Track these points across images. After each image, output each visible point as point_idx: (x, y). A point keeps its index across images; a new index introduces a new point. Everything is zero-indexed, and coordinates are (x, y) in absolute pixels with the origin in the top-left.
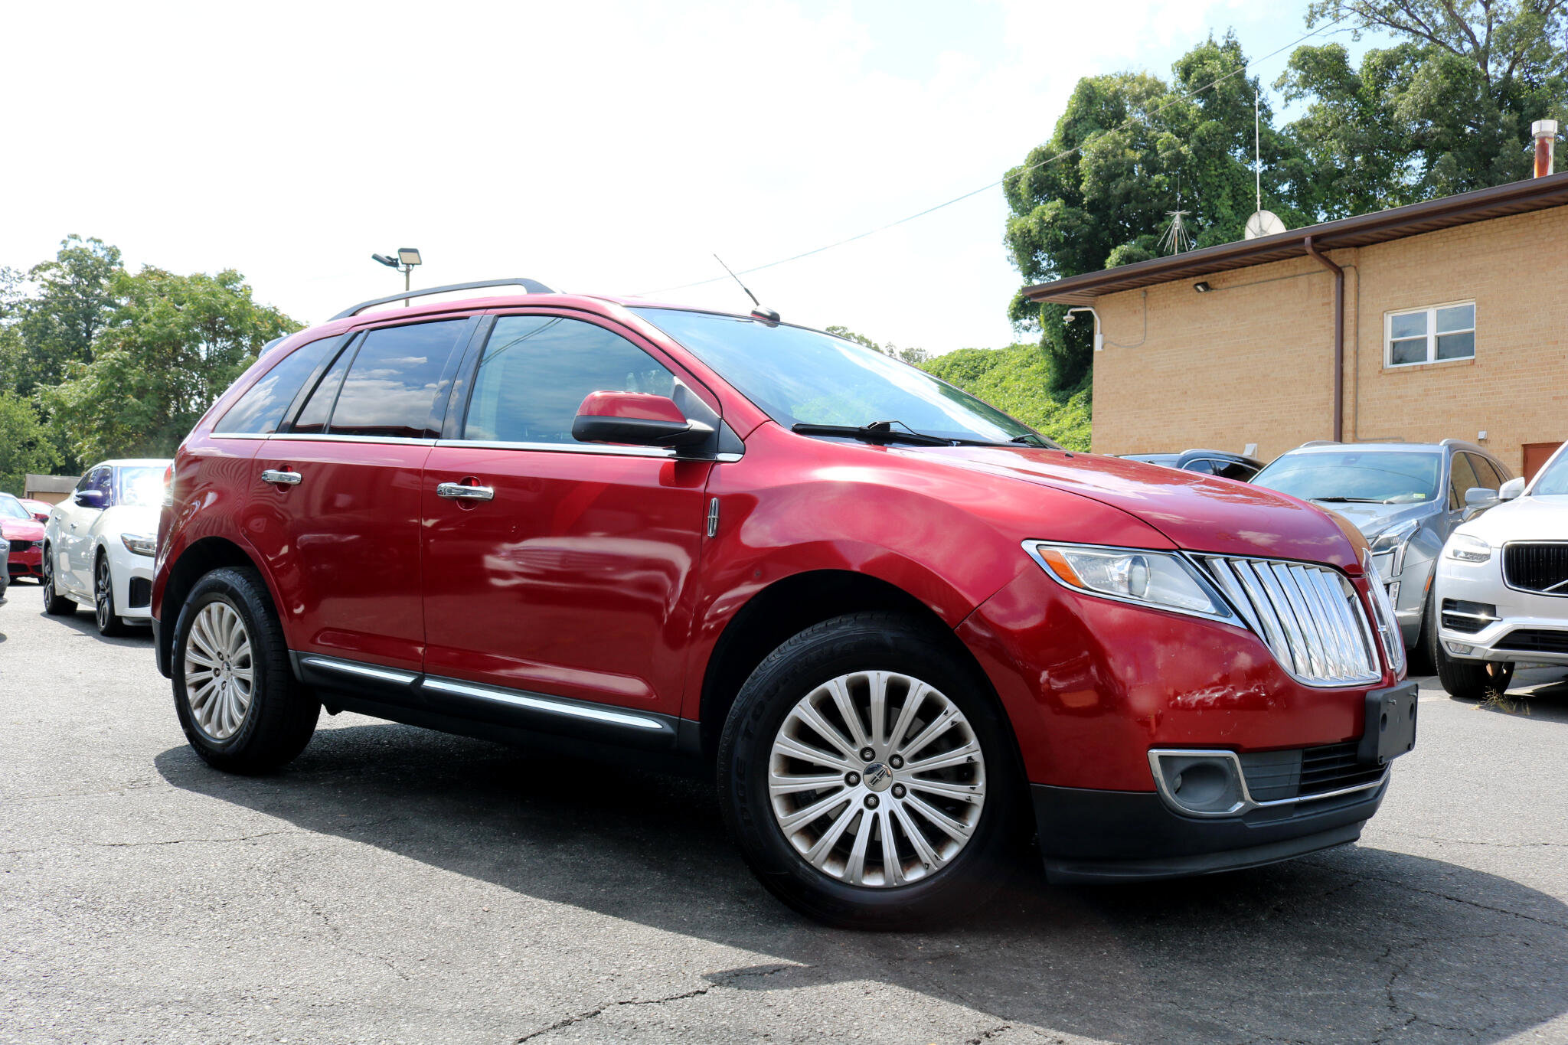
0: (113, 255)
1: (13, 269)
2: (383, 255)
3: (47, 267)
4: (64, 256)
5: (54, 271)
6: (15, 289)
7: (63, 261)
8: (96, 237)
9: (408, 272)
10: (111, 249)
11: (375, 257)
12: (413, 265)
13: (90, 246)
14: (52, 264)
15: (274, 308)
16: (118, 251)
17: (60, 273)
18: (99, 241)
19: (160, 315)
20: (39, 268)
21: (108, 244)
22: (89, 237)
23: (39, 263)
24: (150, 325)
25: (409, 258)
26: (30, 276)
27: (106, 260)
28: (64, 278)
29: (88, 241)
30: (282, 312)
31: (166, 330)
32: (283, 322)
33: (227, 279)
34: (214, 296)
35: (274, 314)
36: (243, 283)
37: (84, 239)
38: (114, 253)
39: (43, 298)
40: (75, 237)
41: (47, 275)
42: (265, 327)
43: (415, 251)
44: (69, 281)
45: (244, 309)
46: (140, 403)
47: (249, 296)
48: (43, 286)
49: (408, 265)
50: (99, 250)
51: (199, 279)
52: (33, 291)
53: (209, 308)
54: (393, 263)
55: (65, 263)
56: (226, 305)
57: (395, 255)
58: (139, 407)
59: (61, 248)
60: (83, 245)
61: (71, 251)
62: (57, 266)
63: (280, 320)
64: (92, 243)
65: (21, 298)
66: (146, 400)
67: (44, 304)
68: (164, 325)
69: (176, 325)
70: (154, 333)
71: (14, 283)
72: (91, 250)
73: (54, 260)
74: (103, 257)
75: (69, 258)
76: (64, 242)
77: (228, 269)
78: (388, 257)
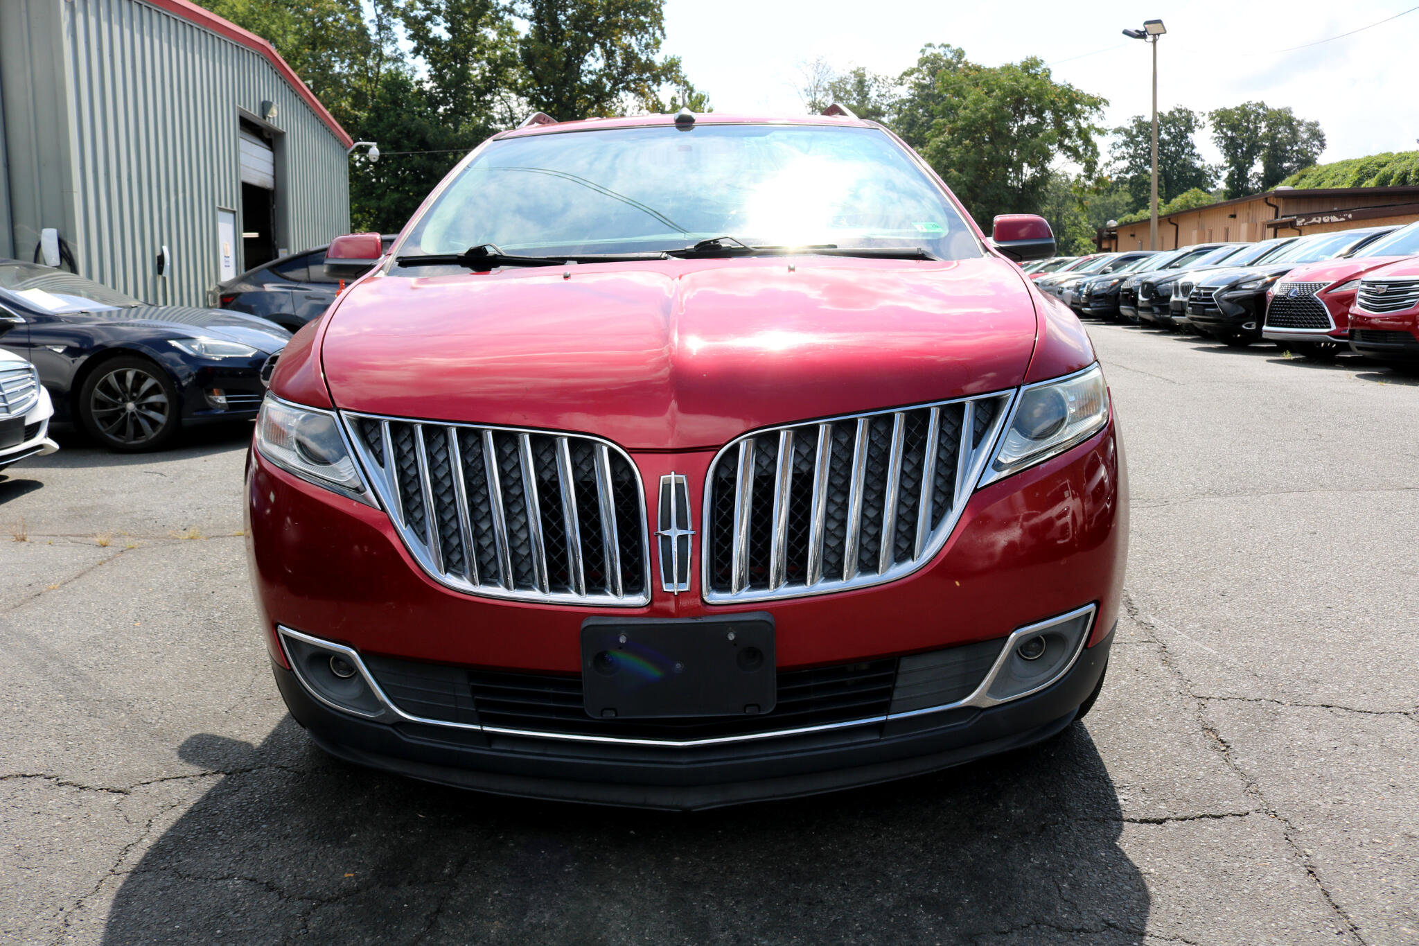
0: (960, 55)
1: (890, 77)
2: (1132, 29)
3: (911, 73)
4: (923, 62)
5: (916, 75)
6: (892, 93)
7: (922, 66)
8: (946, 43)
9: (1154, 42)
10: (957, 51)
11: (1126, 33)
12: (1159, 35)
13: (942, 51)
14: (914, 69)
15: (1069, 85)
16: (963, 52)
17: (921, 76)
18: (948, 46)
19: (975, 103)
20: (905, 74)
21: (955, 47)
22: (940, 44)
23: (905, 70)
24: (967, 111)
25: (1153, 28)
26: (900, 81)
27: (954, 61)
28: (924, 79)
29: (939, 47)
30: (1076, 87)
31: (979, 114)
32: (1077, 96)
33: (1029, 66)
34: (1017, 81)
35: (1069, 90)
36: (1044, 66)
37: (937, 46)
38: (960, 54)
39: (911, 97)
40: (930, 45)
41: (912, 78)
42: (1063, 102)
43: (1159, 22)
44: (927, 81)
45: (1042, 89)
46: (961, 175)
47: (1048, 76)
48: (911, 88)
49: (1154, 35)
50: (948, 53)
51: (1008, 68)
52: (904, 92)
53: (1013, 92)
54: (1141, 35)
55: (925, 67)
56: (1027, 87)
57: (1142, 29)
58: (960, 178)
59: (920, 56)
60: (936, 51)
61: (927, 57)
62: (918, 70)
63: (1074, 95)
64: (943, 49)
65: (897, 99)
66: (965, 172)
67: (911, 101)
68: (977, 110)
69: (986, 109)
70: (970, 118)
71: (891, 88)
72: (942, 54)
73: (915, 65)
74: (952, 59)
75: (926, 62)
76: (923, 51)
77: (1029, 57)
78: (1137, 31)
